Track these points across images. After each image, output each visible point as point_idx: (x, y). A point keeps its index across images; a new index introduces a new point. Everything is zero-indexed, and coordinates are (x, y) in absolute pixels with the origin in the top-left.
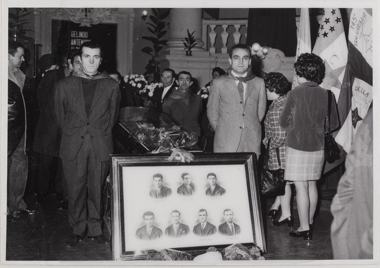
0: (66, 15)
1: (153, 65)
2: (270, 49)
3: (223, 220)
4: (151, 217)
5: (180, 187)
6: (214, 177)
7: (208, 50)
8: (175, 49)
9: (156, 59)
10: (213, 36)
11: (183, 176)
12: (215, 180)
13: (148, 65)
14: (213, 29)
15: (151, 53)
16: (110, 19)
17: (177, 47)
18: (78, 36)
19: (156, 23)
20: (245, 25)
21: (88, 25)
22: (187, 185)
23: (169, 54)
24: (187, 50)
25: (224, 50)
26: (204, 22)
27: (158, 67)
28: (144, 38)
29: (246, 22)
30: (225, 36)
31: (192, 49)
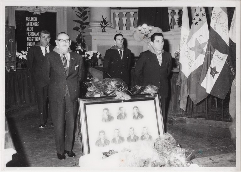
0: (24, 7)
1: (81, 38)
2: (153, 27)
3: (143, 133)
4: (103, 133)
5: (119, 115)
6: (137, 108)
7: (114, 28)
8: (95, 28)
9: (83, 34)
10: (117, 19)
11: (120, 109)
12: (137, 110)
13: (77, 38)
14: (117, 15)
15: (78, 30)
16: (52, 9)
17: (96, 27)
18: (31, 20)
19: (81, 12)
20: (137, 12)
21: (39, 13)
22: (122, 114)
23: (92, 31)
24: (102, 28)
25: (125, 28)
26: (112, 10)
27: (84, 39)
28: (74, 21)
29: (137, 10)
30: (124, 19)
31: (105, 28)
